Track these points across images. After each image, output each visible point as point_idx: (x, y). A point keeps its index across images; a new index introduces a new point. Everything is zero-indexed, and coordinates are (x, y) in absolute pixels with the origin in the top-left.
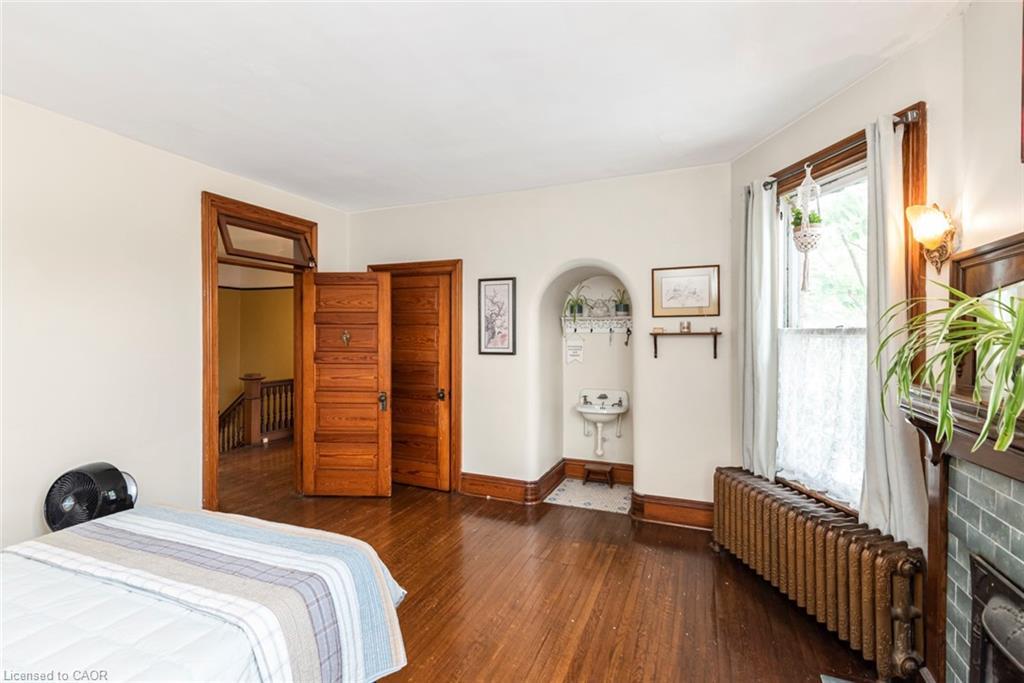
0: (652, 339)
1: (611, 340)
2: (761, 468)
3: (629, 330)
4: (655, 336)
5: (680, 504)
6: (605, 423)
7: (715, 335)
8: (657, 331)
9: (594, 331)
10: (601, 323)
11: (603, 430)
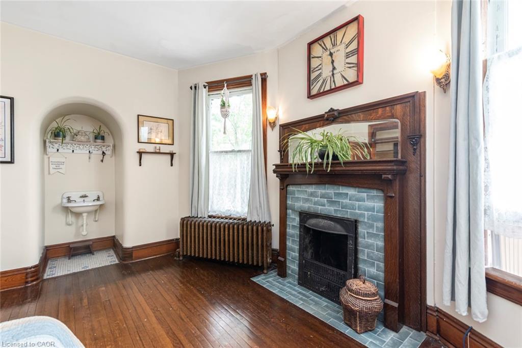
0: (137, 156)
1: (90, 158)
2: (202, 214)
3: (103, 153)
4: (140, 153)
5: (155, 245)
6: (89, 213)
7: (172, 155)
8: (141, 151)
9: (74, 152)
10: (81, 147)
11: (87, 218)
